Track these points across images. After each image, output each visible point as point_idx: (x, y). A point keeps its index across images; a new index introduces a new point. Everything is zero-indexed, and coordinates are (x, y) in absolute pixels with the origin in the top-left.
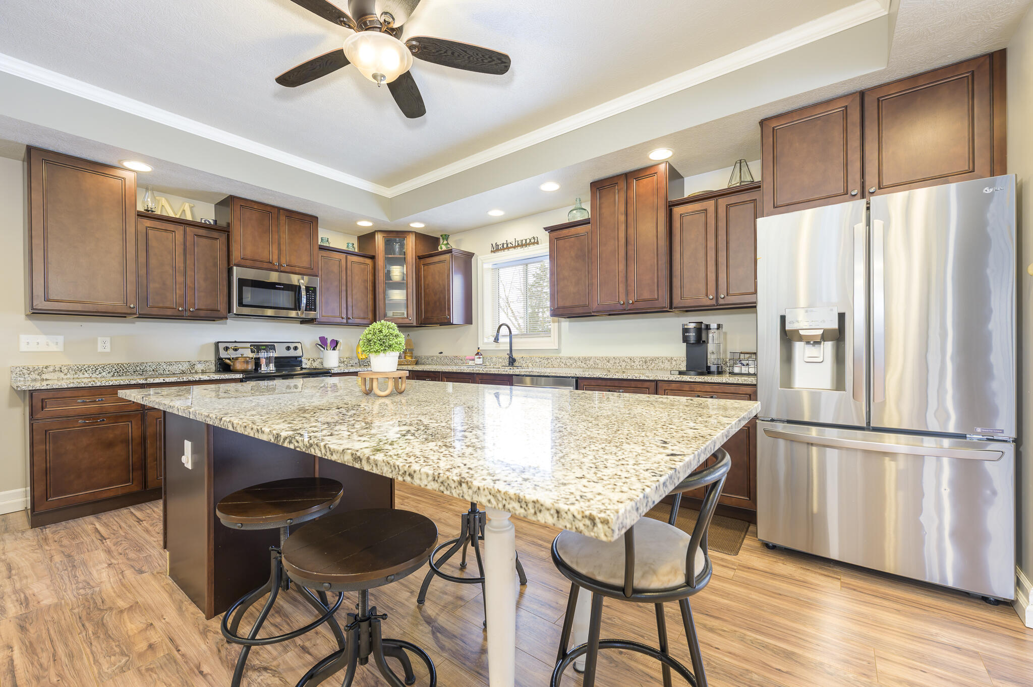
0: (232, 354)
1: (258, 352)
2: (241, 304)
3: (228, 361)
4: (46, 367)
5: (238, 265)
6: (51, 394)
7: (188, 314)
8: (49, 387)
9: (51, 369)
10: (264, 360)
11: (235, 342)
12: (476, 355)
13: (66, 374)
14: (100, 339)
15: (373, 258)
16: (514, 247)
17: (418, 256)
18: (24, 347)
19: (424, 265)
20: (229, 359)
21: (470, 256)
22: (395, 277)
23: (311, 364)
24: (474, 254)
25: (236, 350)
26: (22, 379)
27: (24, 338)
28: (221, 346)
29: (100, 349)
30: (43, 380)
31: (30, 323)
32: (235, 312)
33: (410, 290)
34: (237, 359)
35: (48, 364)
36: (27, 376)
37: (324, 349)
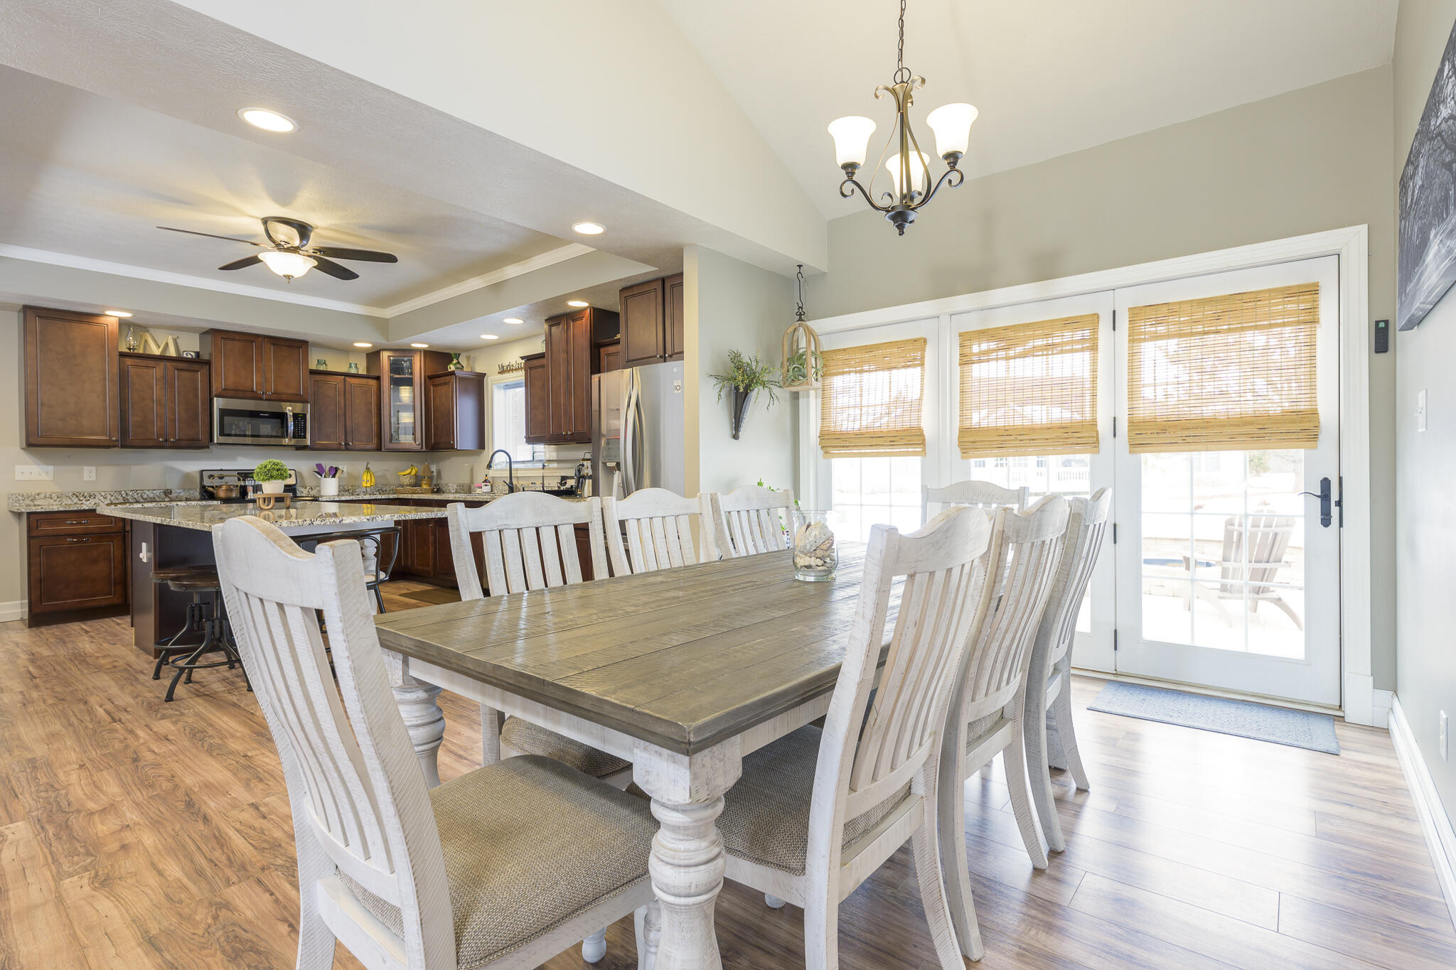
0: (216, 482)
1: (244, 480)
2: (222, 433)
3: (210, 489)
4: (38, 494)
5: (218, 396)
6: (44, 516)
7: (170, 444)
8: (43, 510)
9: (42, 496)
10: (251, 488)
11: (221, 470)
12: (483, 482)
13: (55, 501)
14: (86, 469)
15: (378, 378)
16: (516, 370)
17: (428, 376)
18: (18, 477)
19: (434, 386)
20: (212, 487)
21: (482, 376)
22: (404, 398)
23: (308, 492)
24: (485, 374)
25: (221, 478)
26: (18, 505)
27: (19, 468)
28: (206, 474)
29: (86, 478)
30: (35, 505)
31: (24, 455)
32: (215, 442)
33: (418, 413)
34: (220, 486)
35: (40, 491)
36: (21, 502)
37: (322, 476)
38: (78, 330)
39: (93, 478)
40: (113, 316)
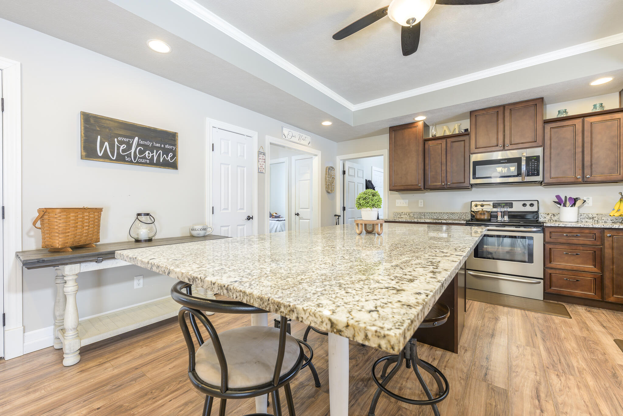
0: (479, 209)
1: (498, 207)
2: (474, 177)
5: (474, 153)
7: (447, 186)
9: (403, 213)
10: (500, 213)
11: (483, 201)
13: (408, 216)
14: (420, 201)
18: (397, 205)
20: (477, 212)
25: (482, 206)
27: (397, 201)
28: (473, 204)
29: (420, 206)
30: (401, 218)
32: (471, 183)
34: (481, 212)
36: (397, 216)
37: (561, 205)
38: (407, 132)
39: (422, 206)
40: (421, 119)
